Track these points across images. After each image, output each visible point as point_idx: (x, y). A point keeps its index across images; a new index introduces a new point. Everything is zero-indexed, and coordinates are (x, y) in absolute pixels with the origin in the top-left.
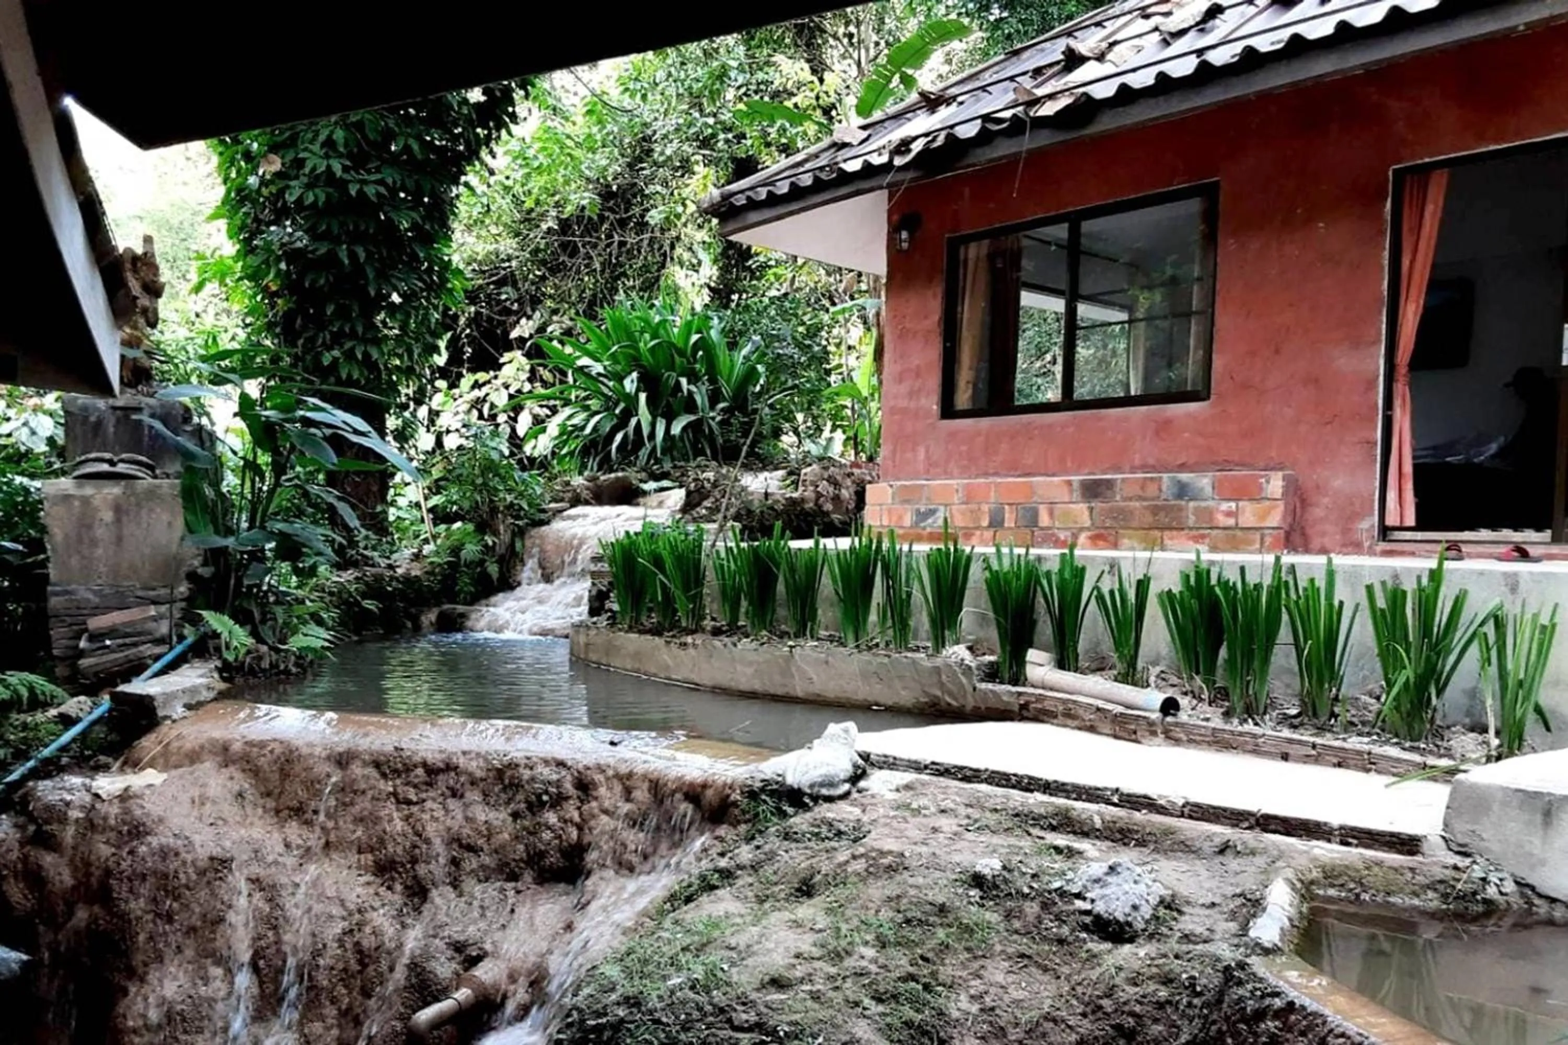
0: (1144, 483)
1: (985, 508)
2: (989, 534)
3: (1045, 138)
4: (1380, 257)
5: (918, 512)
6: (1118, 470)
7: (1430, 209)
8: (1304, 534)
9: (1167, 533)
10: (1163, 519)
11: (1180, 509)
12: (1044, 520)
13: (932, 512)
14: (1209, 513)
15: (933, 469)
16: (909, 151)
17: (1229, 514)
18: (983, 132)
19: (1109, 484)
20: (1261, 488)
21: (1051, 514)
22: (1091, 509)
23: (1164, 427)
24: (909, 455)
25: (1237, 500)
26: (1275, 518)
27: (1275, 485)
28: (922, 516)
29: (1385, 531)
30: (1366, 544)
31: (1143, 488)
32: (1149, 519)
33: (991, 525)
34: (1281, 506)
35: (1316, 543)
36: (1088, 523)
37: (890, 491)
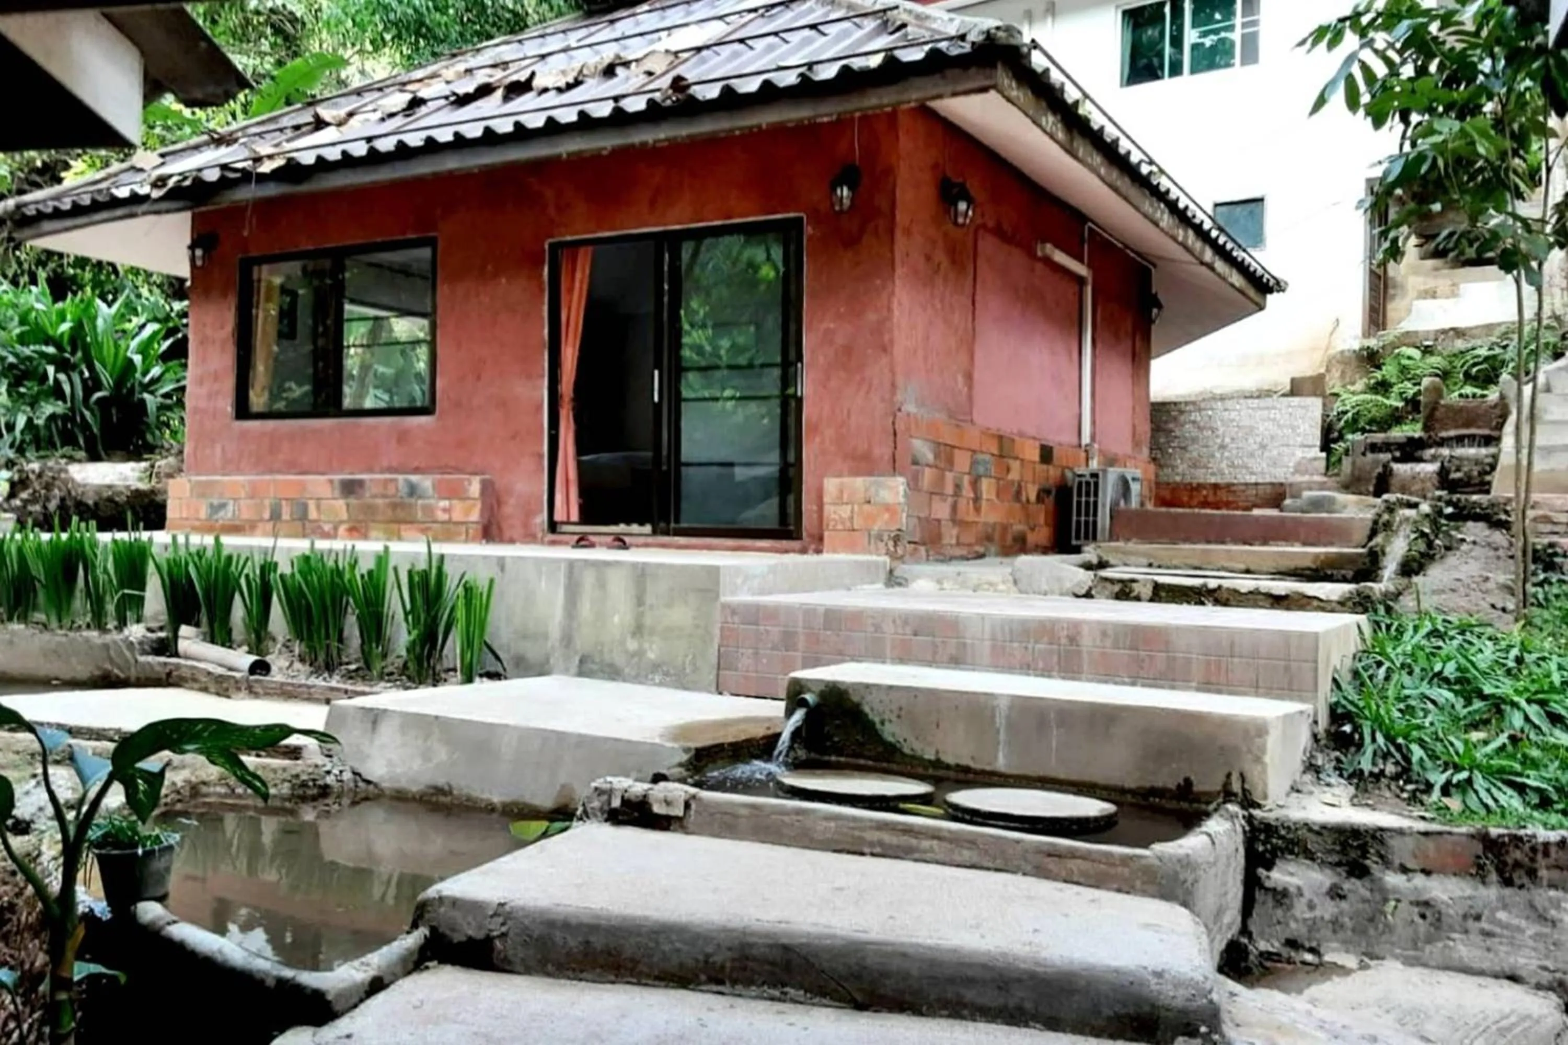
0: (386, 482)
1: (267, 502)
2: (270, 526)
3: (271, 190)
4: (541, 310)
5: (212, 506)
6: (370, 470)
7: (578, 275)
8: (500, 529)
9: (403, 527)
10: (401, 514)
11: (410, 505)
12: (313, 514)
13: (223, 506)
14: (429, 510)
15: (230, 466)
16: (164, 185)
17: (445, 510)
18: (222, 178)
19: (361, 483)
20: (466, 491)
21: (318, 507)
22: (348, 505)
23: (403, 437)
24: (208, 451)
25: (448, 498)
26: (475, 516)
27: (475, 488)
28: (216, 509)
29: (553, 526)
30: (540, 535)
31: (385, 487)
32: (389, 512)
33: (271, 518)
34: (479, 505)
35: (507, 534)
36: (345, 516)
37: (188, 486)
